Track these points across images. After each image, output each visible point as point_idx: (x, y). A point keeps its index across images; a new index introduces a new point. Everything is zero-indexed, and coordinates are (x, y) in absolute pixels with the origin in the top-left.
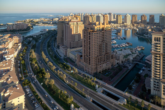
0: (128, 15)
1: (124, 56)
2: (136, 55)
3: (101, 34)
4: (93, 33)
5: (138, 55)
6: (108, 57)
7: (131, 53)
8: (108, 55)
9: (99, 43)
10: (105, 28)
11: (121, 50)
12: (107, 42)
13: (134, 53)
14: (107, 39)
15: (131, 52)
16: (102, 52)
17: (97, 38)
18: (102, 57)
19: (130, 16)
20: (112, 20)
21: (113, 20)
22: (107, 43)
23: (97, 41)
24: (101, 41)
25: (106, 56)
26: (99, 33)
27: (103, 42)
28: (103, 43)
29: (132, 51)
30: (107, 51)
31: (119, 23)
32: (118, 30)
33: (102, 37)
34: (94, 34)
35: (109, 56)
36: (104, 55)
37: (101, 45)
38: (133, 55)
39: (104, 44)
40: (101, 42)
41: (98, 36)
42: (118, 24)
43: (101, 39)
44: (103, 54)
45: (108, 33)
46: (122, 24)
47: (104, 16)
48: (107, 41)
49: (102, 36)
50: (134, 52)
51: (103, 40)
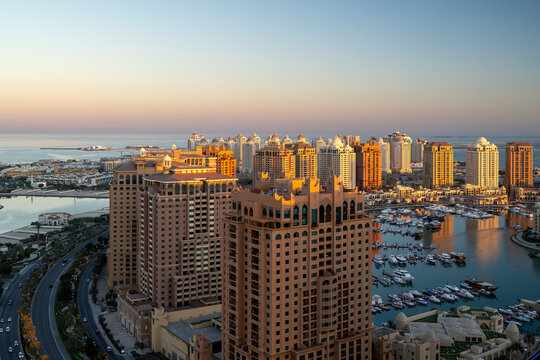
0: (484, 141)
1: (443, 348)
2: (506, 343)
3: (317, 237)
4: (274, 234)
5: (516, 346)
6: (351, 351)
7: (479, 333)
8: (351, 344)
9: (302, 280)
10: (338, 209)
11: (433, 319)
12: (349, 279)
13: (499, 336)
14: (349, 263)
15: (484, 327)
16: (321, 328)
17: (292, 256)
18: (319, 353)
19: (494, 146)
20: (402, 171)
21: (406, 167)
22: (346, 285)
23: (292, 274)
24: (312, 271)
25: (344, 346)
26: (305, 234)
27: (322, 279)
28: (327, 282)
29: (487, 322)
30: (346, 325)
31: (436, 182)
32: (430, 219)
33: (321, 256)
34: (279, 237)
35: (359, 348)
36: (329, 342)
37: (314, 292)
38: (492, 342)
39: (332, 286)
40: (312, 279)
41: (301, 247)
42: (432, 187)
43: (312, 263)
44: (324, 340)
45: (351, 232)
46: (453, 187)
47: (357, 149)
48: (349, 271)
49: (321, 247)
50: (499, 329)
51: (325, 267)
